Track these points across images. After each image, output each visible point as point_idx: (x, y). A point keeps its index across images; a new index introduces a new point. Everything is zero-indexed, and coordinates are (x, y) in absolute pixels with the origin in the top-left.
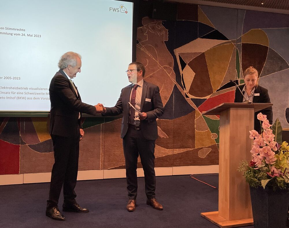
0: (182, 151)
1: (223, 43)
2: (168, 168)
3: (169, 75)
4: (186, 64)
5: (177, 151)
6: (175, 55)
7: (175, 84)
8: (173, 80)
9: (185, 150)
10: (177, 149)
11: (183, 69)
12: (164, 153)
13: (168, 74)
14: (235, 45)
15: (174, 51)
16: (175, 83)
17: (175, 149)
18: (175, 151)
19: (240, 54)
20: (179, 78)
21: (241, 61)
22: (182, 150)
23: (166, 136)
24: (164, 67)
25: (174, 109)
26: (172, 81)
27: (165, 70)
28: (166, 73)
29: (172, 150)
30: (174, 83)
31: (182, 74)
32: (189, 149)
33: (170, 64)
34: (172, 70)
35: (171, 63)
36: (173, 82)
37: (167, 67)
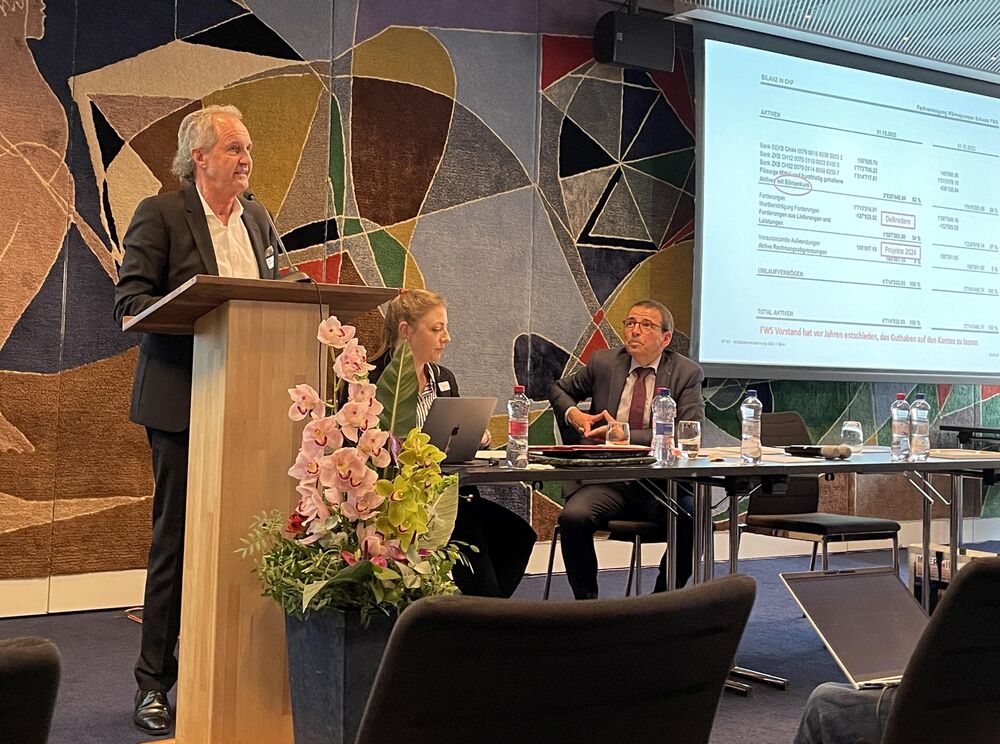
0: (94, 506)
1: (280, 69)
2: (28, 581)
3: (46, 184)
4: (123, 143)
5: (71, 509)
6: (75, 100)
7: (72, 221)
8: (63, 204)
9: (109, 503)
10: (72, 498)
11: (107, 161)
12: (10, 518)
13: (41, 179)
14: (327, 83)
15: (70, 83)
16: (74, 218)
17: (64, 498)
18: (65, 510)
19: (345, 120)
20: (90, 199)
21: (347, 145)
22: (97, 505)
23: (23, 444)
24: (24, 146)
25: (63, 328)
26: (58, 209)
27: (26, 160)
28: (31, 173)
29: (47, 506)
30: (69, 219)
31: (105, 184)
32: (124, 500)
33: (51, 138)
34: (60, 161)
35: (56, 133)
36: (61, 215)
37: (35, 149)
